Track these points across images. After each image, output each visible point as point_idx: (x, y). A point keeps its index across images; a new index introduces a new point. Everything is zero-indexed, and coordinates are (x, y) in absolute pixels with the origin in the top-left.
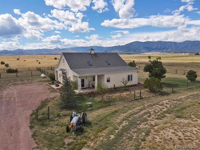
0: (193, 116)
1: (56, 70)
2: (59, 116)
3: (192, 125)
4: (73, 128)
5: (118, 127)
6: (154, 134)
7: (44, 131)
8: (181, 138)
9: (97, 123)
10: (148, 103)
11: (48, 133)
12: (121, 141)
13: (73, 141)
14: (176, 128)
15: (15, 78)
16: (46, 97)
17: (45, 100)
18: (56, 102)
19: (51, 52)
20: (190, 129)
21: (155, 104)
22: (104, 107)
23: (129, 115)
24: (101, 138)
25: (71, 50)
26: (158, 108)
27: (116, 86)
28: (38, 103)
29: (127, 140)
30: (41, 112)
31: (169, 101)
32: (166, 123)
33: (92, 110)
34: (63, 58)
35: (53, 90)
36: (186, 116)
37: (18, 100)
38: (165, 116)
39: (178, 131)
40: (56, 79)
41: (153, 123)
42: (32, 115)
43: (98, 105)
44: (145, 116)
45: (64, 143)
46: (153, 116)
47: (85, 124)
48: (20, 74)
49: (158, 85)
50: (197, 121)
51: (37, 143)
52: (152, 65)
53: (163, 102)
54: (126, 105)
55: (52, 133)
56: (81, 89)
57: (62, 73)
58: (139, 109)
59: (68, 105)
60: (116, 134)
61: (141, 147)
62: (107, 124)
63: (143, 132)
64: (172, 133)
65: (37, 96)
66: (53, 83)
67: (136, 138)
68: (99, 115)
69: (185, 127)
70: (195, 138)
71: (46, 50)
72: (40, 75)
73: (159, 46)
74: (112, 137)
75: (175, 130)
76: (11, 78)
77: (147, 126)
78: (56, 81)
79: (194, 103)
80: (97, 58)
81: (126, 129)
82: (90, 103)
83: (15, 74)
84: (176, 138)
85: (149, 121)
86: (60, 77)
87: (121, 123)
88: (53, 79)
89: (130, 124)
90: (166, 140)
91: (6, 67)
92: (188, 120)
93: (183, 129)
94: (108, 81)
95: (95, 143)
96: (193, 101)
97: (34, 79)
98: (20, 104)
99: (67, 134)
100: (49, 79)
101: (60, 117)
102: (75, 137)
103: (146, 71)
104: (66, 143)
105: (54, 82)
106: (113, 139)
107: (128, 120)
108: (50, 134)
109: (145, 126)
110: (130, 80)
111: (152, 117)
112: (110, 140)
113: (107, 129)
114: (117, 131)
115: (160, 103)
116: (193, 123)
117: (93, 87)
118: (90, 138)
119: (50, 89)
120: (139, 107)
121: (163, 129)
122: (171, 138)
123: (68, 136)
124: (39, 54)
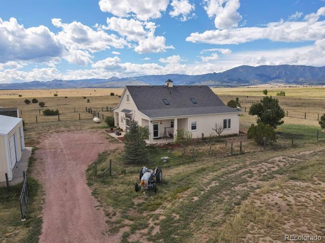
0: (315, 178)
1: (115, 111)
2: (124, 172)
3: (311, 189)
4: (144, 187)
5: (205, 188)
6: (254, 197)
7: (106, 189)
8: (290, 203)
9: (176, 182)
10: (252, 159)
11: (112, 192)
12: (207, 203)
13: (145, 201)
14: (286, 192)
15: (57, 123)
16: (103, 149)
17: (103, 153)
18: (118, 156)
19: (105, 84)
20: (307, 193)
21: (262, 162)
22: (186, 163)
23: (221, 174)
24: (181, 200)
25: (135, 80)
26: (265, 166)
27: (205, 136)
28: (94, 156)
29: (216, 203)
30: (99, 167)
31: (283, 158)
32: (273, 185)
33: (169, 167)
34: (128, 93)
35: (113, 139)
36: (305, 178)
37: (67, 151)
38: (273, 177)
39: (289, 195)
40: (116, 125)
41: (255, 185)
42: (87, 170)
43: (178, 161)
44: (244, 176)
45: (133, 204)
46: (255, 177)
47: (159, 183)
48: (63, 117)
49: (269, 134)
50: (320, 184)
51: (99, 201)
52: (262, 104)
53: (274, 159)
54: (219, 162)
55: (116, 192)
56: (154, 139)
57: (125, 117)
58: (237, 168)
59: (135, 160)
60: (201, 196)
61: (233, 211)
62: (189, 184)
63: (238, 195)
64: (279, 197)
65: (91, 148)
66: (112, 131)
67: (227, 202)
68: (179, 174)
69: (300, 191)
70: (312, 205)
71: (97, 81)
72: (92, 119)
73: (283, 74)
74: (196, 198)
75: (285, 194)
76: (52, 123)
77: (245, 188)
78: (116, 127)
79: (323, 161)
80: (176, 94)
81: (215, 191)
82: (167, 158)
83: (56, 117)
84: (284, 204)
85: (250, 183)
86: (122, 121)
87: (209, 183)
88: (111, 124)
89: (222, 184)
90: (269, 205)
91: (42, 107)
92: (306, 183)
93: (296, 194)
94: (194, 128)
95: (173, 204)
96: (321, 159)
97: (84, 125)
98: (71, 157)
99: (136, 194)
100: (106, 125)
101: (126, 174)
102: (146, 197)
103: (253, 114)
104: (136, 203)
105: (114, 129)
106: (197, 201)
107: (219, 180)
108: (114, 193)
109: (243, 189)
110: (228, 126)
111: (253, 178)
112: (193, 202)
113: (189, 189)
114: (202, 193)
115: (269, 161)
116: (313, 187)
117: (171, 136)
118: (166, 199)
119: (108, 139)
120: (238, 165)
121: (268, 192)
122: (276, 203)
123: (138, 195)
124: (86, 86)
